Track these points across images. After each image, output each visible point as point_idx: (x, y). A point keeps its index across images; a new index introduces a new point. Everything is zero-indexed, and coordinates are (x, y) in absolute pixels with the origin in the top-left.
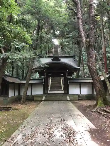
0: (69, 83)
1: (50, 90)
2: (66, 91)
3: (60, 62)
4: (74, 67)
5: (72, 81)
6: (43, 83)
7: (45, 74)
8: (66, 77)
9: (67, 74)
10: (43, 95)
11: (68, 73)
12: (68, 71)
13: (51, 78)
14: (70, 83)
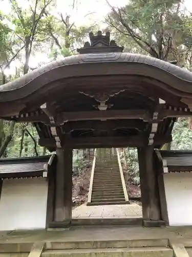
0: (166, 170)
6: (44, 174)
8: (151, 141)
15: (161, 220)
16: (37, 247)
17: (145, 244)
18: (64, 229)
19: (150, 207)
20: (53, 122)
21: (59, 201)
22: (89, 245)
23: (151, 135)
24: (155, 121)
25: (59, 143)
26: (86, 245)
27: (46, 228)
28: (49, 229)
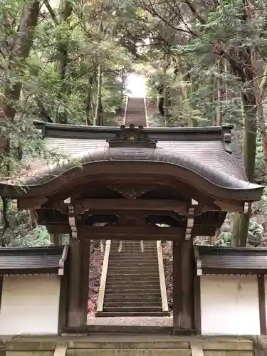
0: (199, 272)
1: (100, 309)
2: (185, 320)
3: (152, 157)
4: (230, 184)
5: (214, 261)
6: (61, 272)
7: (72, 221)
8: (188, 236)
9: (191, 222)
10: (59, 342)
11: (196, 219)
12: (194, 202)
13: (108, 242)
14: (205, 270)
15: (193, 329)
16: (61, 345)
17: (167, 346)
18: (80, 335)
19: (182, 314)
20: (73, 212)
21: (73, 304)
22: (112, 346)
23: (187, 229)
24: (191, 217)
25: (76, 234)
26: (108, 346)
27: (59, 334)
28: (62, 334)
